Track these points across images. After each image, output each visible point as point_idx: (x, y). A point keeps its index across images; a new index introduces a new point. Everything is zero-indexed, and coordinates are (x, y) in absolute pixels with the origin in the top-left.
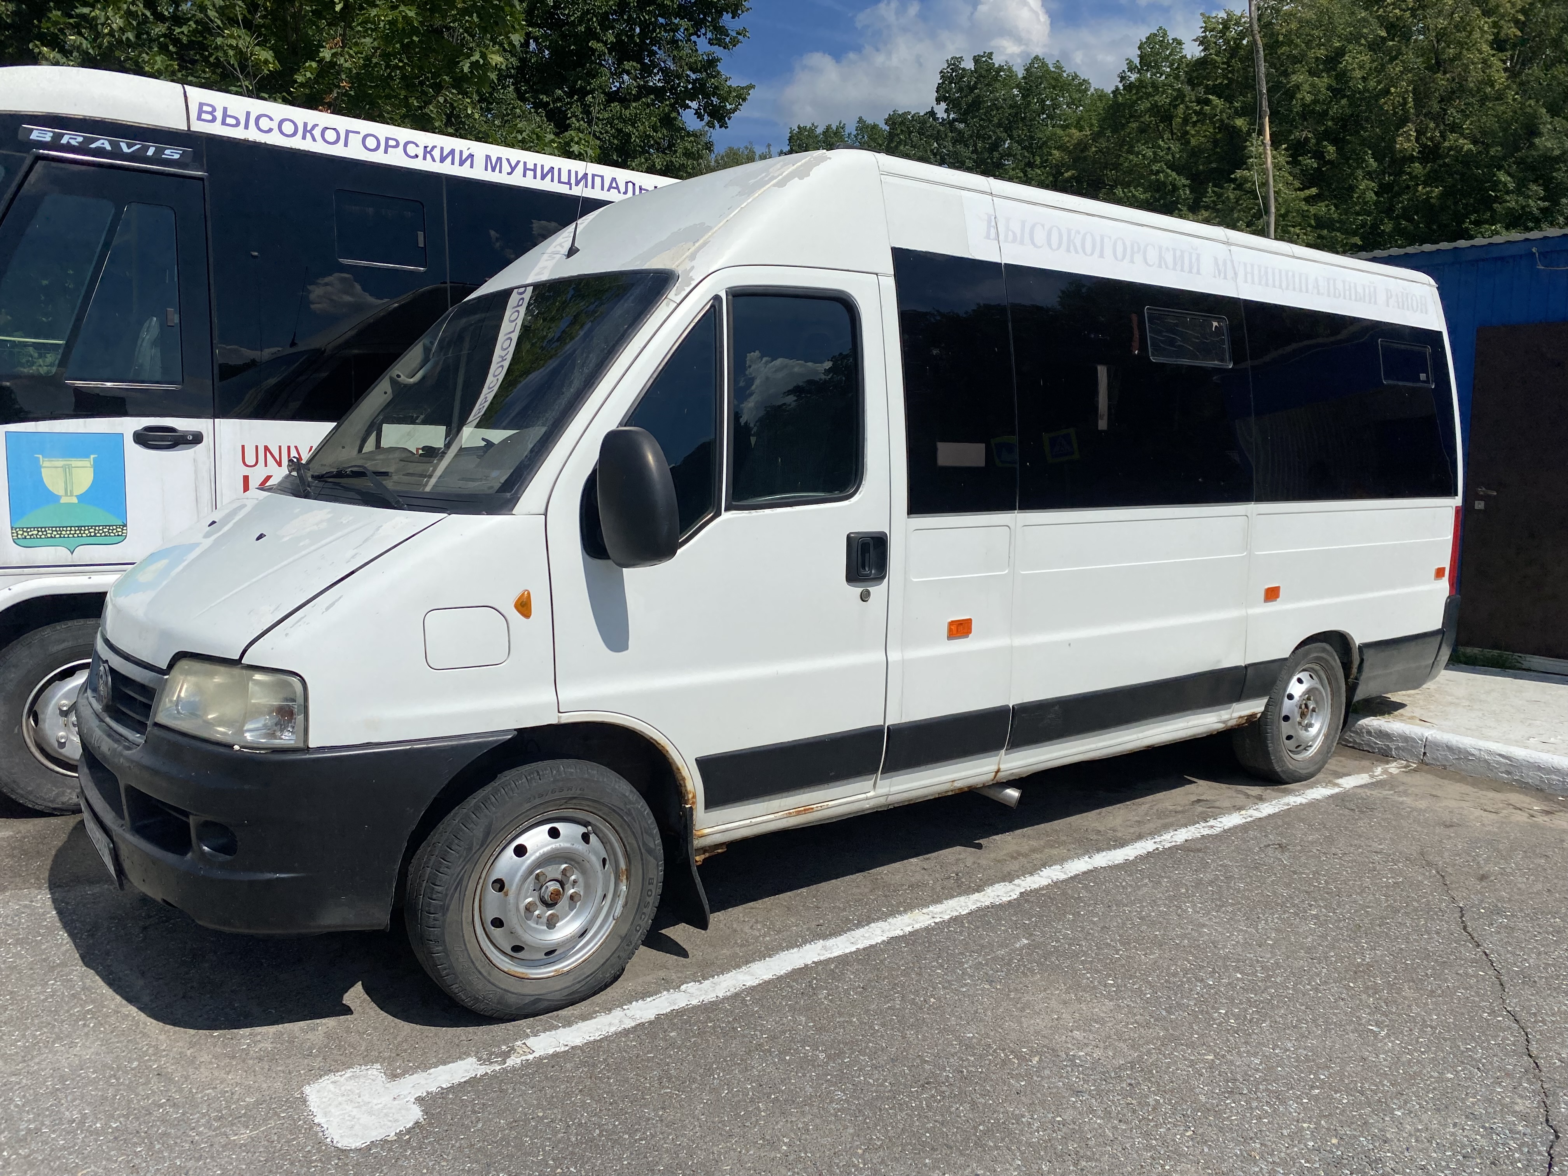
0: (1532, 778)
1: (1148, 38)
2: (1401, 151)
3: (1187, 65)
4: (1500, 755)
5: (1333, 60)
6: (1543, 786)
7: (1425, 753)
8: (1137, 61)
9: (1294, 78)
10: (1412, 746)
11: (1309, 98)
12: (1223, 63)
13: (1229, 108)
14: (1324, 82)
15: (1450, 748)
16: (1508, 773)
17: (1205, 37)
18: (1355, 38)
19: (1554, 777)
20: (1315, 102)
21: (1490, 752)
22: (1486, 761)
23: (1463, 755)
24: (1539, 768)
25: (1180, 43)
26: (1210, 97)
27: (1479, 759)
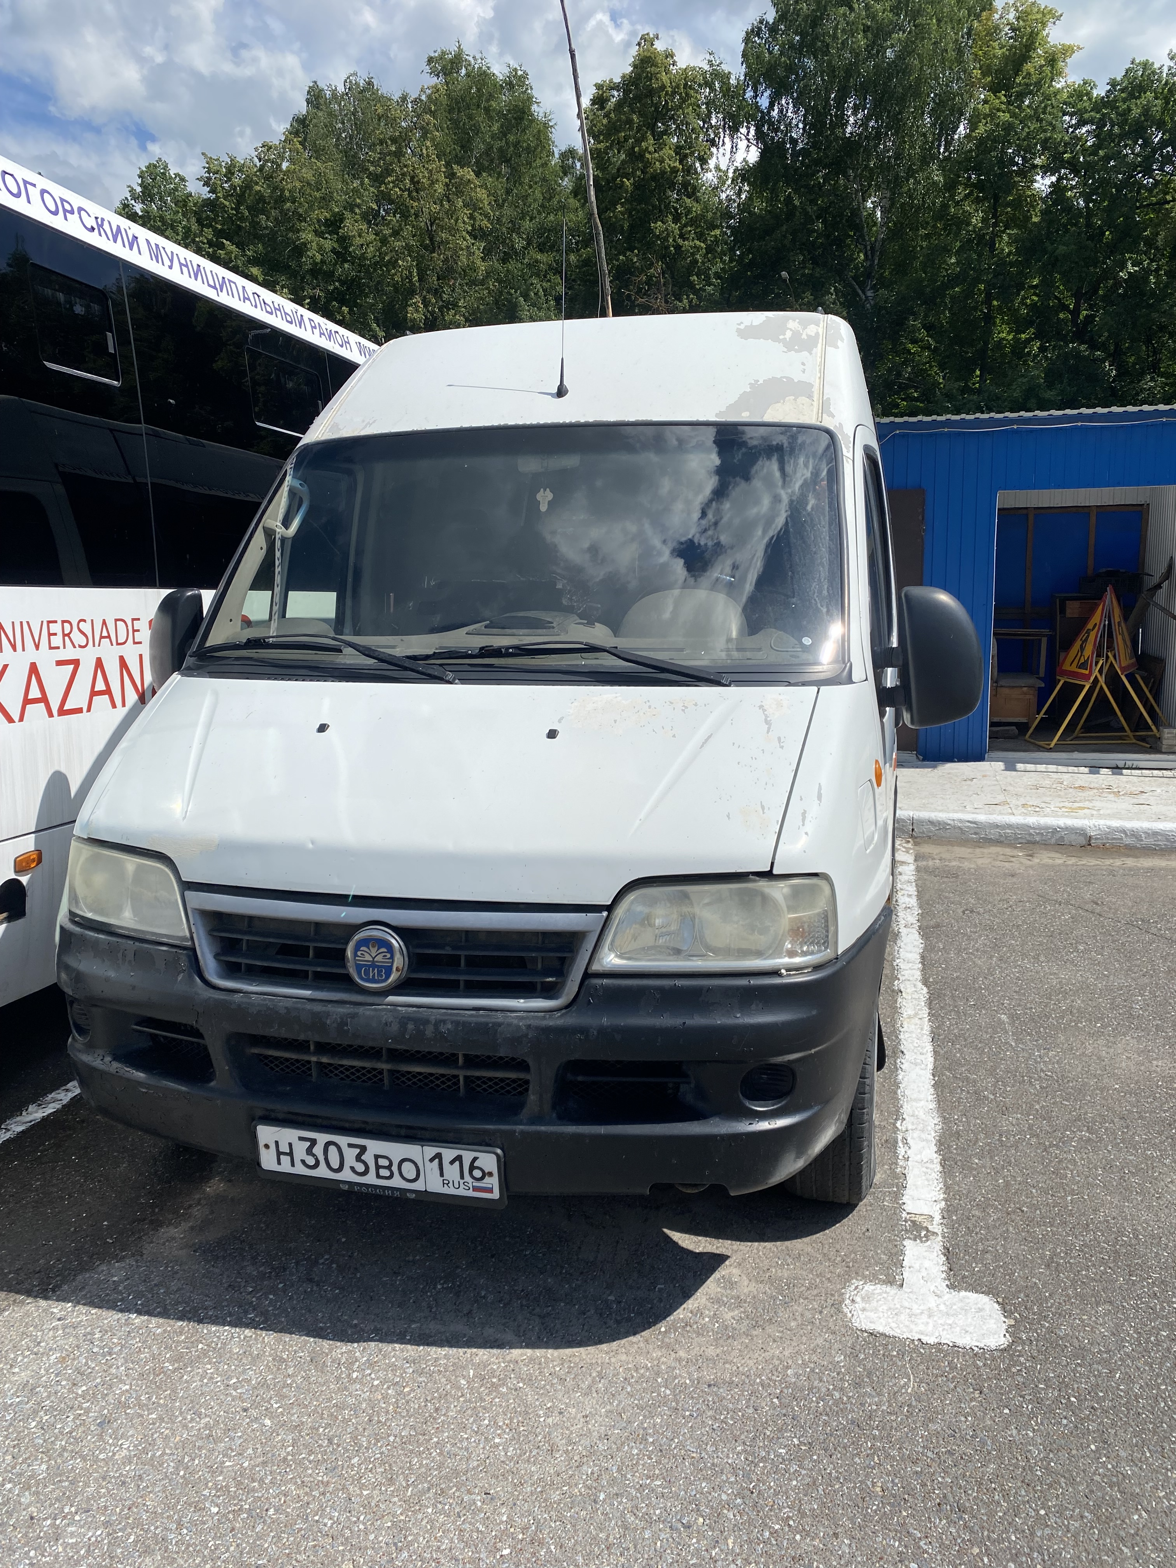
0: (993, 834)
1: (147, 167)
2: (411, 320)
3: (195, 205)
4: (968, 821)
5: (334, 224)
6: (1002, 839)
7: (913, 830)
8: (139, 189)
9: (303, 235)
10: (903, 826)
11: (318, 257)
12: (232, 209)
13: (242, 256)
14: (328, 244)
15: (931, 822)
16: (976, 834)
17: (209, 179)
18: (351, 207)
19: (1008, 831)
20: (323, 262)
21: (961, 821)
22: (959, 828)
23: (941, 826)
24: (997, 826)
25: (183, 179)
26: (225, 241)
27: (955, 827)
